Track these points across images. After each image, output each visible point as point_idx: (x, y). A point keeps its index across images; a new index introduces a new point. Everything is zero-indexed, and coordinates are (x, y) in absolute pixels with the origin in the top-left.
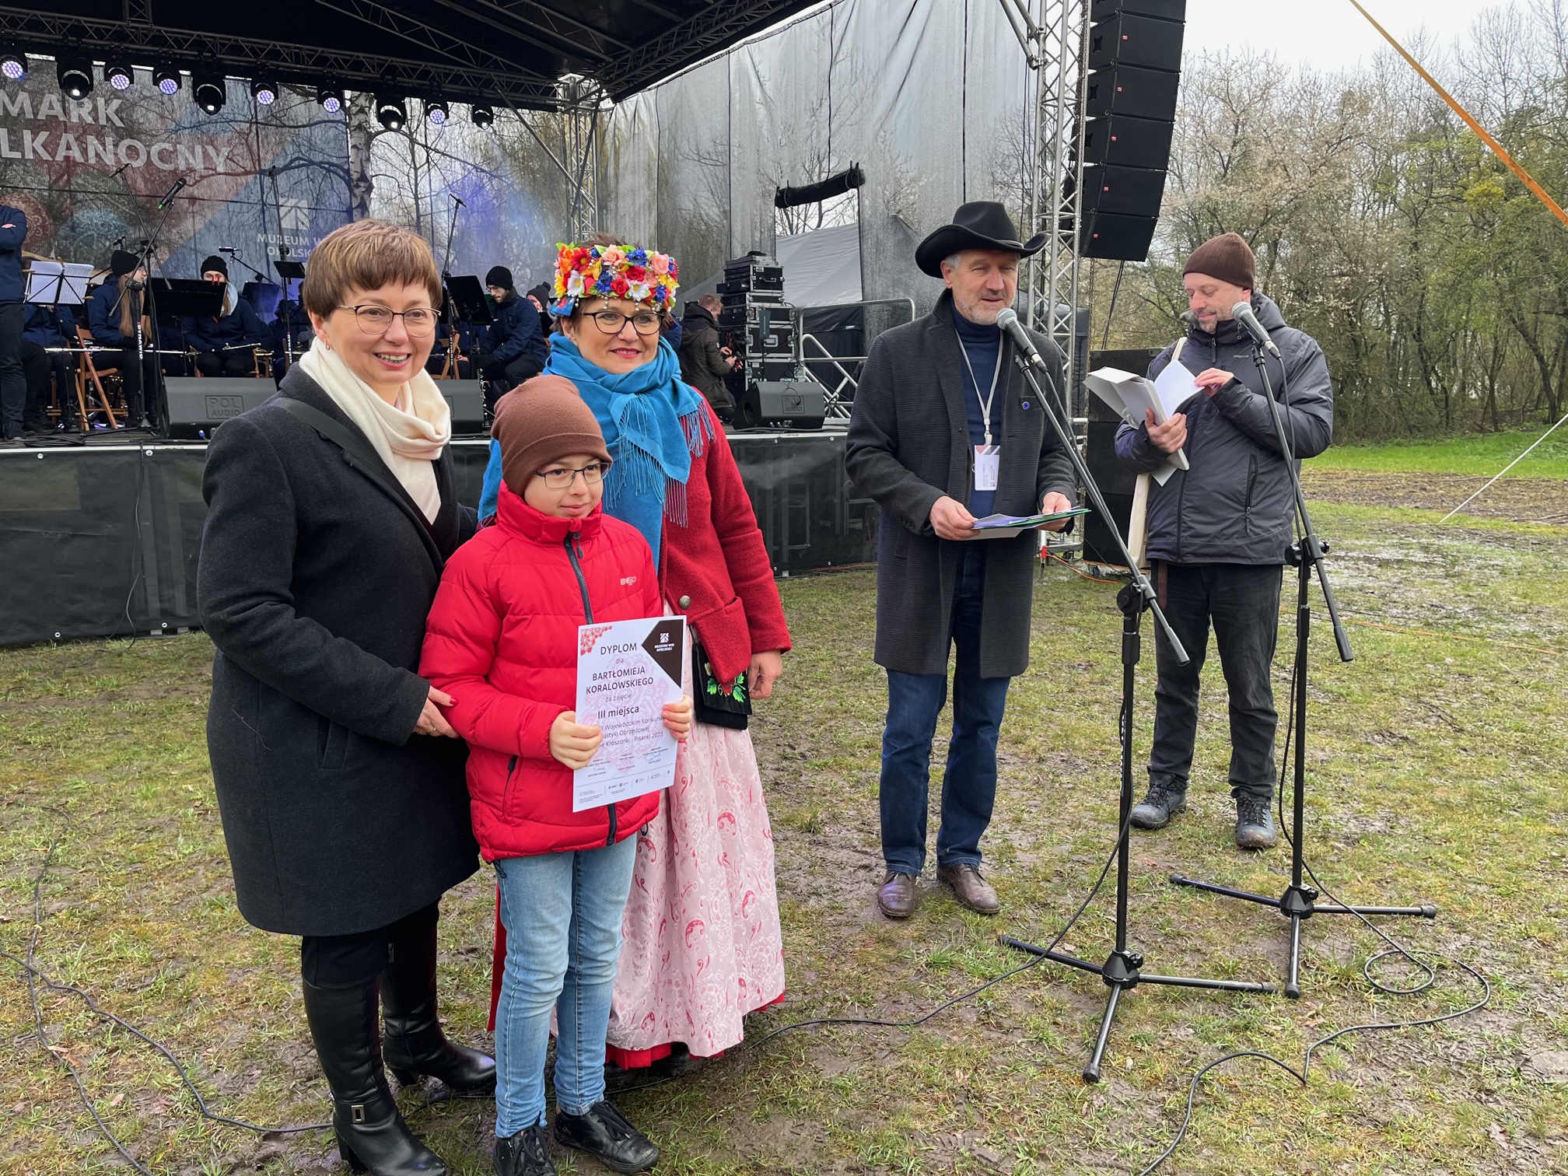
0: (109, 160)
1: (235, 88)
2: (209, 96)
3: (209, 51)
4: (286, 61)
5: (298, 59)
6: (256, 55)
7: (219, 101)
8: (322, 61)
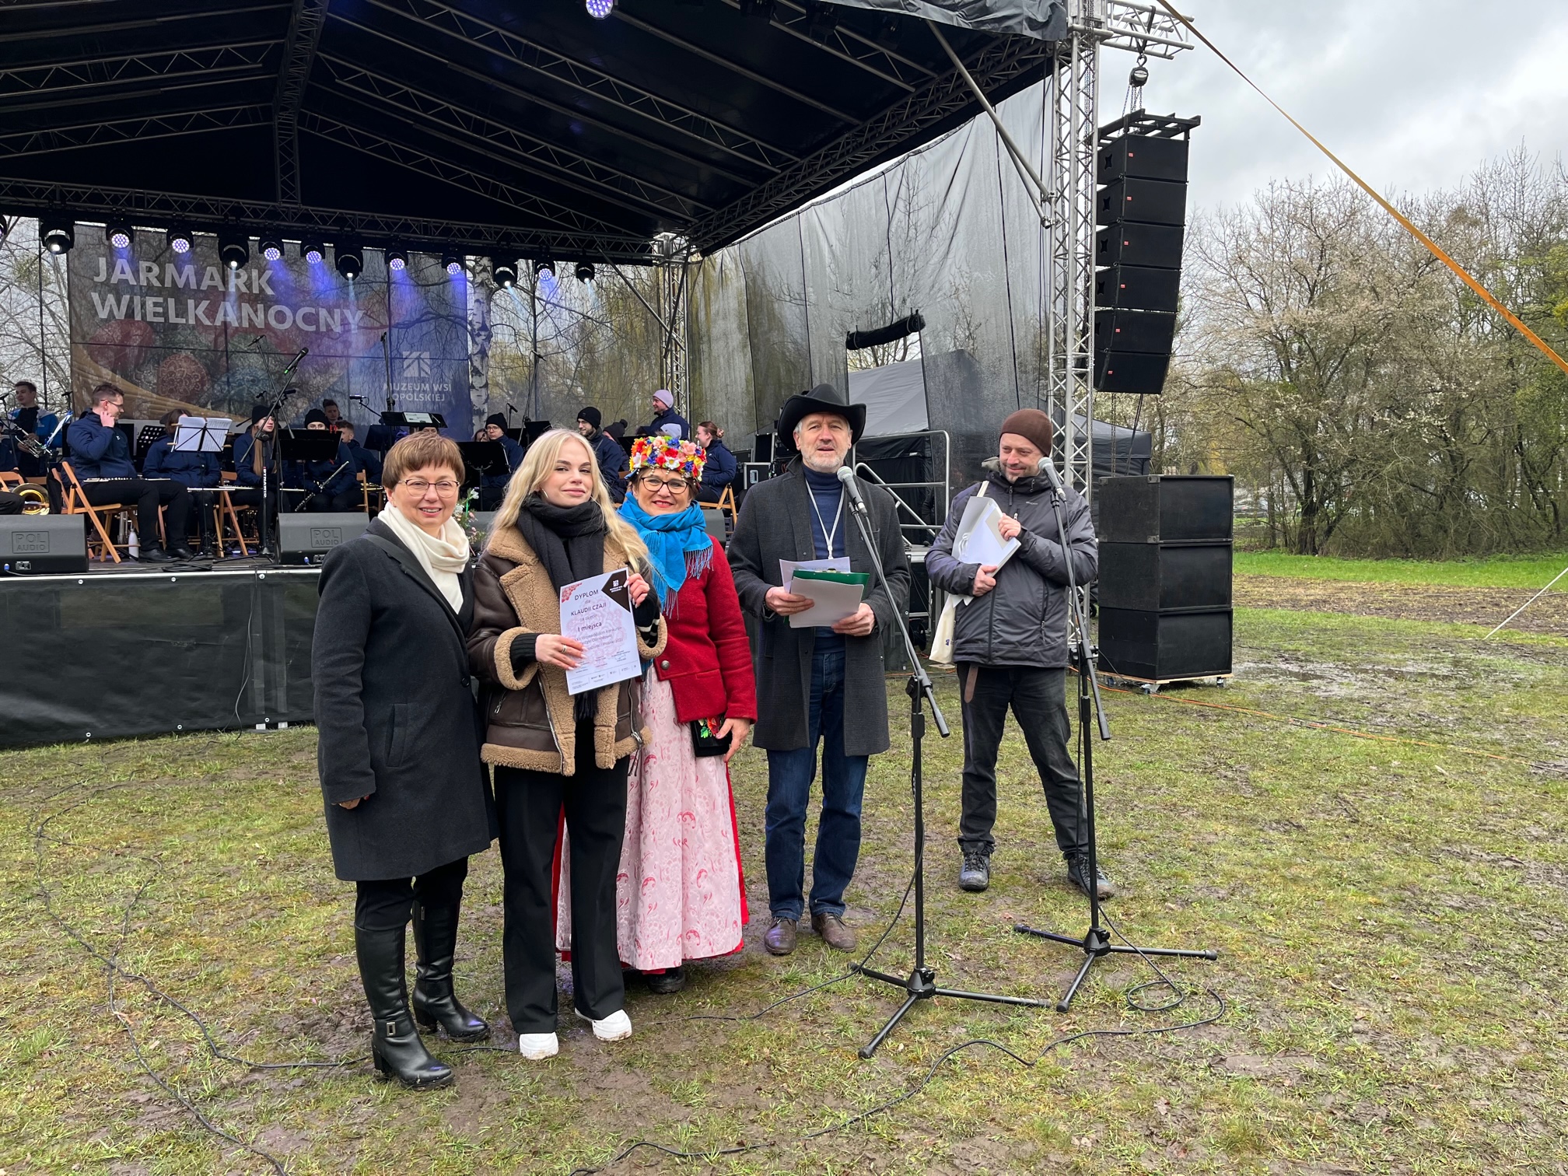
0: (259, 322)
1: (371, 256)
2: (348, 264)
3: (349, 226)
4: (416, 233)
5: (426, 230)
6: (390, 228)
7: (357, 269)
8: (447, 231)
